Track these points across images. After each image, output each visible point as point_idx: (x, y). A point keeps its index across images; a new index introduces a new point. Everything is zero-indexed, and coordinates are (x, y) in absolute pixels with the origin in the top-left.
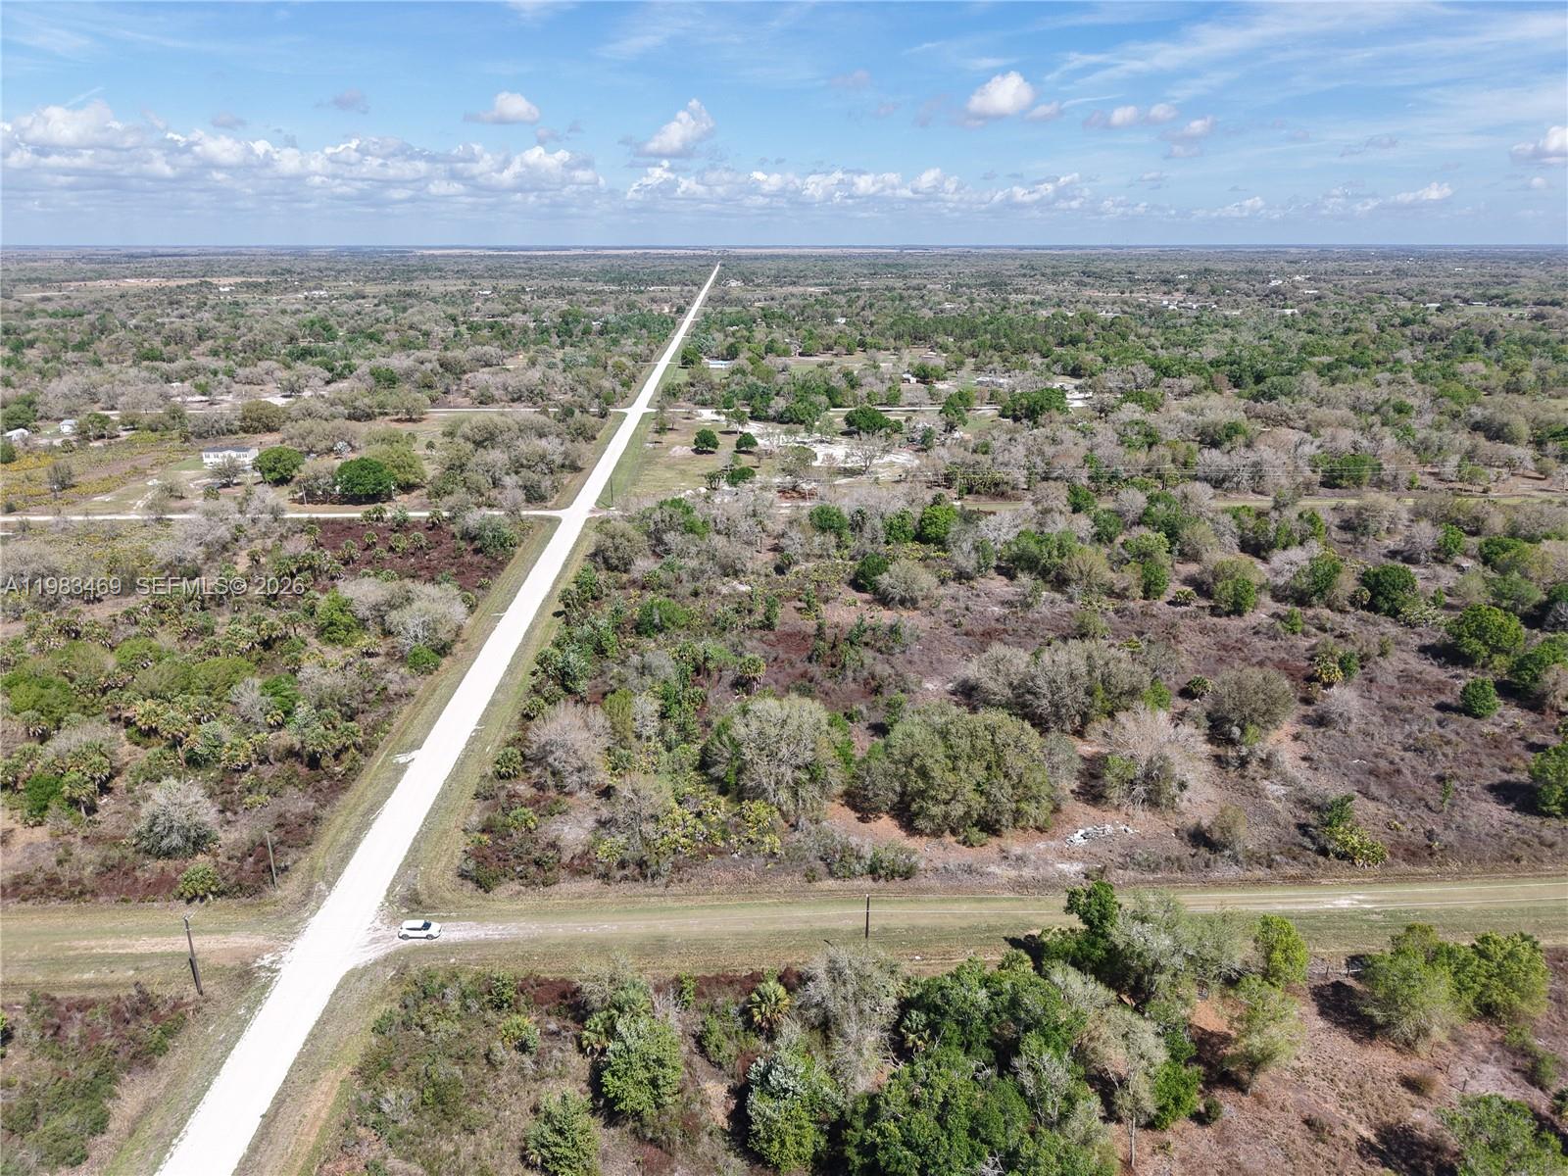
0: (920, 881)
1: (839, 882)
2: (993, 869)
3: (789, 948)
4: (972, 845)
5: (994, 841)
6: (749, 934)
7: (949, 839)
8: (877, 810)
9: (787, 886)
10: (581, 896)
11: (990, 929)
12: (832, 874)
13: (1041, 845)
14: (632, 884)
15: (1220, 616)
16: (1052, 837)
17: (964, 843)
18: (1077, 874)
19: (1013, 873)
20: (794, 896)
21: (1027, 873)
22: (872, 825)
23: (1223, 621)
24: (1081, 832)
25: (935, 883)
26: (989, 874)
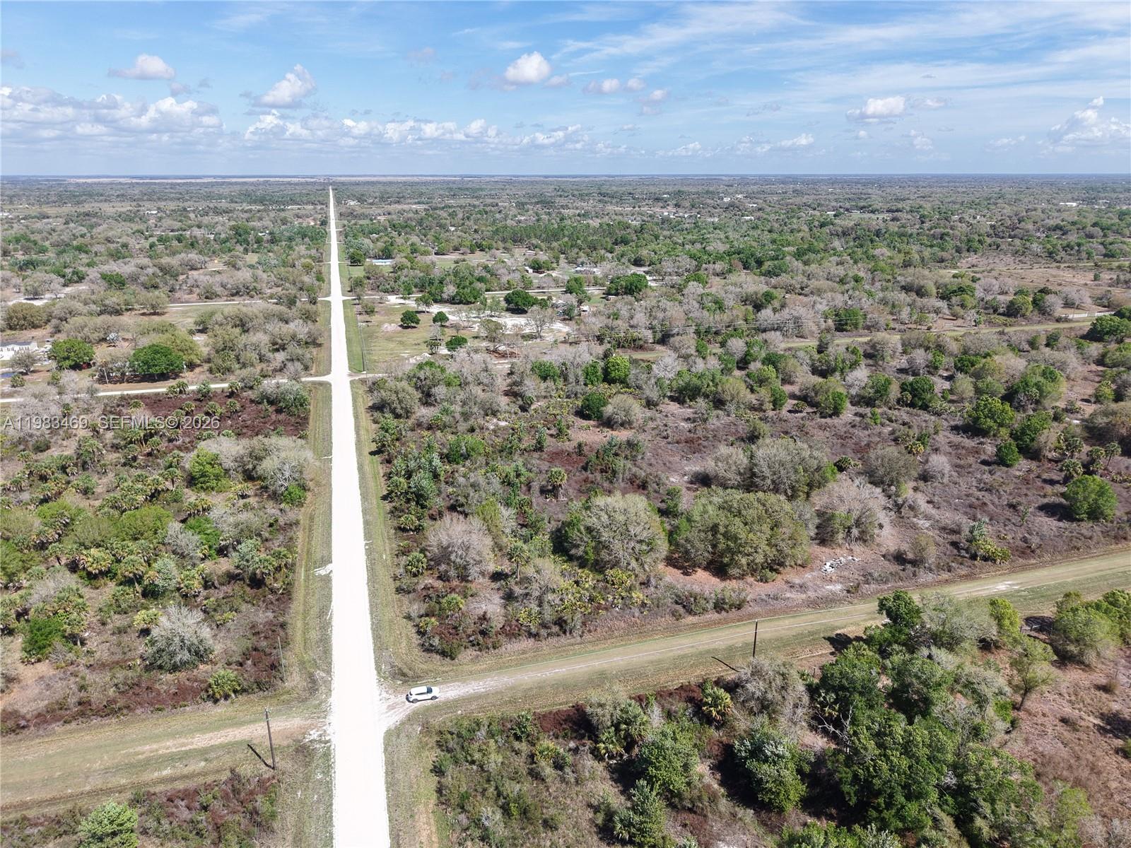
0: (747, 609)
1: (697, 617)
2: (788, 595)
3: (691, 666)
4: (766, 582)
5: (780, 577)
6: (660, 661)
7: (750, 579)
8: (695, 565)
9: (664, 625)
10: (524, 652)
11: (811, 633)
12: (690, 612)
13: (808, 576)
14: (556, 639)
15: (825, 417)
16: (812, 570)
17: (761, 580)
18: (841, 591)
19: (804, 596)
20: (673, 631)
21: (811, 594)
22: (694, 576)
23: (828, 420)
24: (828, 564)
25: (757, 609)
26: (788, 598)
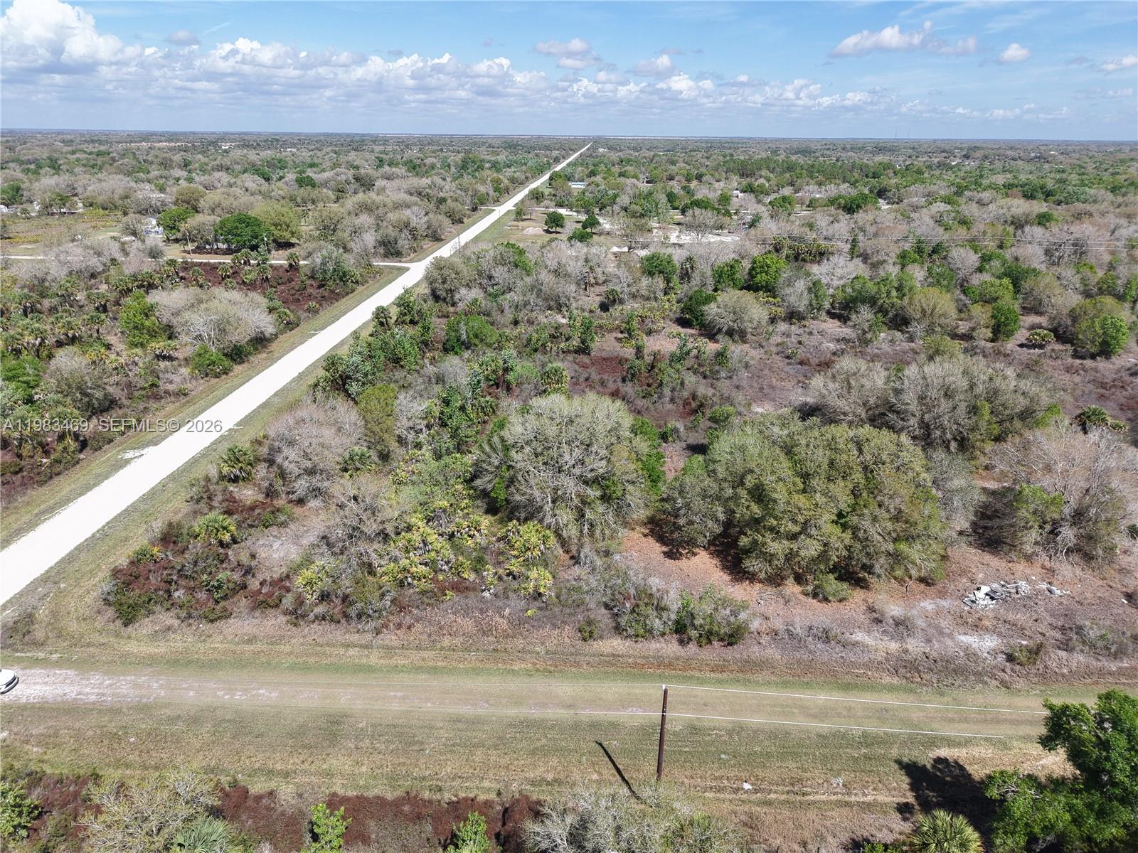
0: (748, 650)
1: (628, 643)
2: (859, 636)
4: (826, 600)
5: (859, 595)
7: (791, 588)
8: (691, 543)
9: (551, 644)
12: (618, 629)
13: (928, 605)
15: (1083, 358)
16: (942, 594)
17: (815, 596)
18: (994, 653)
19: (894, 646)
20: (558, 664)
21: (915, 646)
22: (683, 563)
23: (1089, 363)
24: (985, 589)
25: (773, 653)
26: (855, 644)
